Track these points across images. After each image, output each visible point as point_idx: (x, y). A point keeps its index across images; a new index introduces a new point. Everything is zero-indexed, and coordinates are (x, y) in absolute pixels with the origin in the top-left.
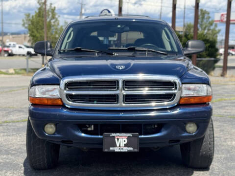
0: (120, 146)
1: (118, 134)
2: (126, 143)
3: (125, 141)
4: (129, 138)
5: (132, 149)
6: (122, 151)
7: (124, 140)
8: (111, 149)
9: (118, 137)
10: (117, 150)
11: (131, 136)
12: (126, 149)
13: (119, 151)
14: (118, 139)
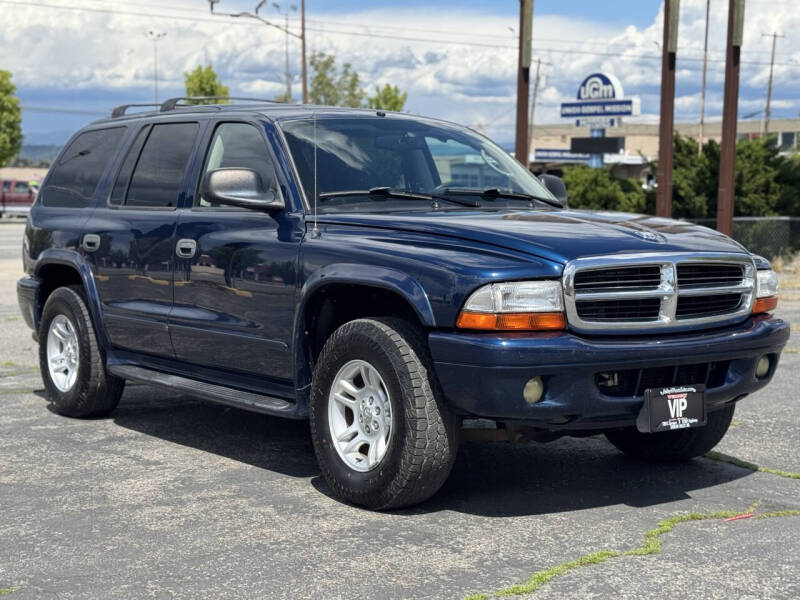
0: (675, 417)
1: (673, 390)
2: (685, 408)
3: (683, 404)
4: (690, 396)
5: (696, 420)
6: (681, 426)
7: (682, 400)
8: (665, 424)
9: (673, 396)
10: (674, 426)
11: (695, 391)
12: (686, 423)
13: (677, 427)
14: (672, 400)
